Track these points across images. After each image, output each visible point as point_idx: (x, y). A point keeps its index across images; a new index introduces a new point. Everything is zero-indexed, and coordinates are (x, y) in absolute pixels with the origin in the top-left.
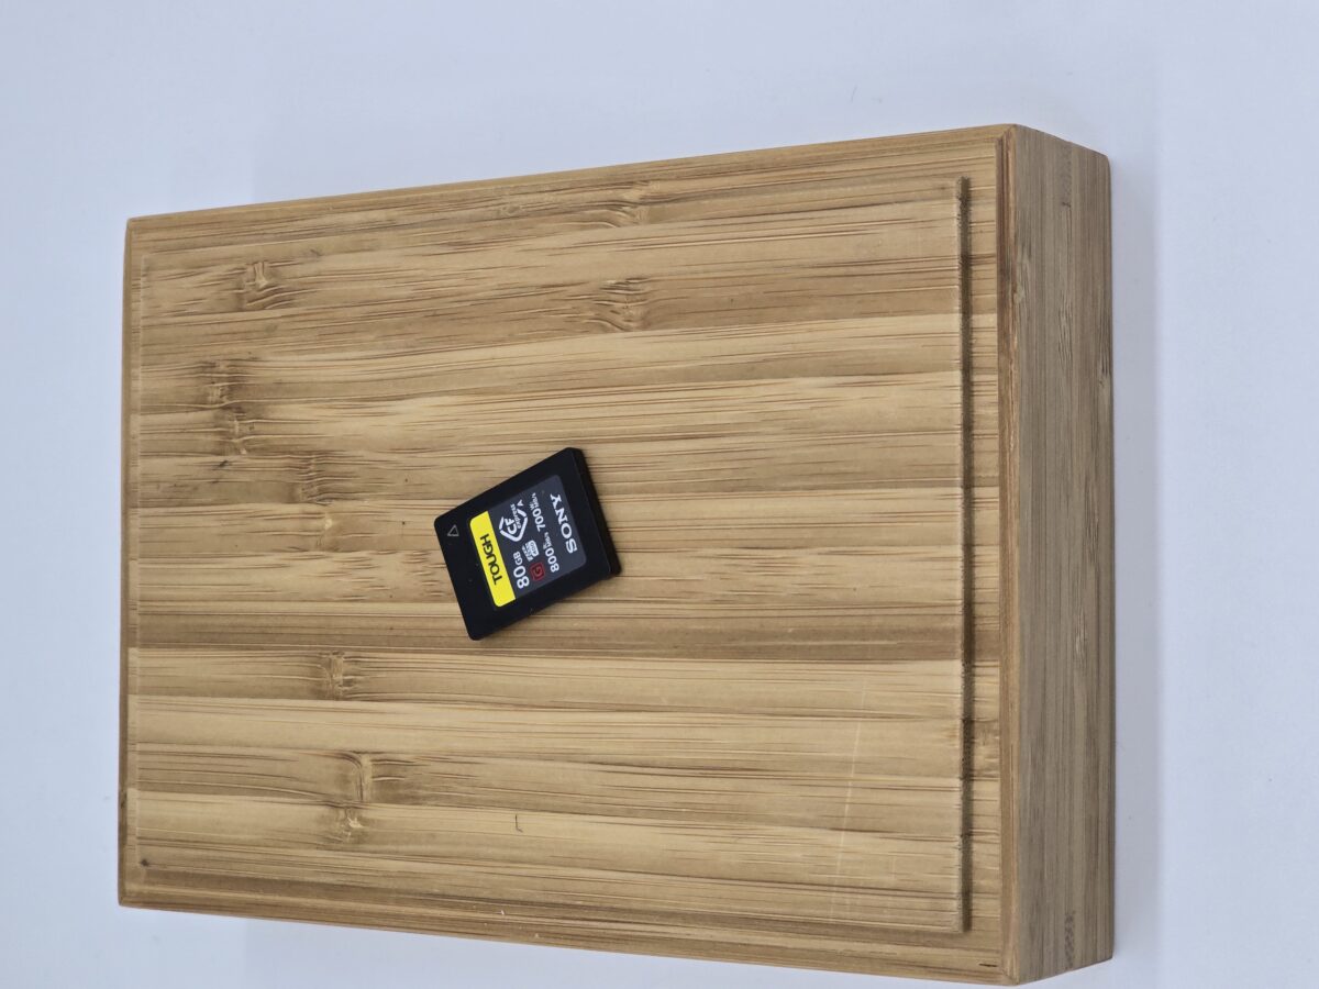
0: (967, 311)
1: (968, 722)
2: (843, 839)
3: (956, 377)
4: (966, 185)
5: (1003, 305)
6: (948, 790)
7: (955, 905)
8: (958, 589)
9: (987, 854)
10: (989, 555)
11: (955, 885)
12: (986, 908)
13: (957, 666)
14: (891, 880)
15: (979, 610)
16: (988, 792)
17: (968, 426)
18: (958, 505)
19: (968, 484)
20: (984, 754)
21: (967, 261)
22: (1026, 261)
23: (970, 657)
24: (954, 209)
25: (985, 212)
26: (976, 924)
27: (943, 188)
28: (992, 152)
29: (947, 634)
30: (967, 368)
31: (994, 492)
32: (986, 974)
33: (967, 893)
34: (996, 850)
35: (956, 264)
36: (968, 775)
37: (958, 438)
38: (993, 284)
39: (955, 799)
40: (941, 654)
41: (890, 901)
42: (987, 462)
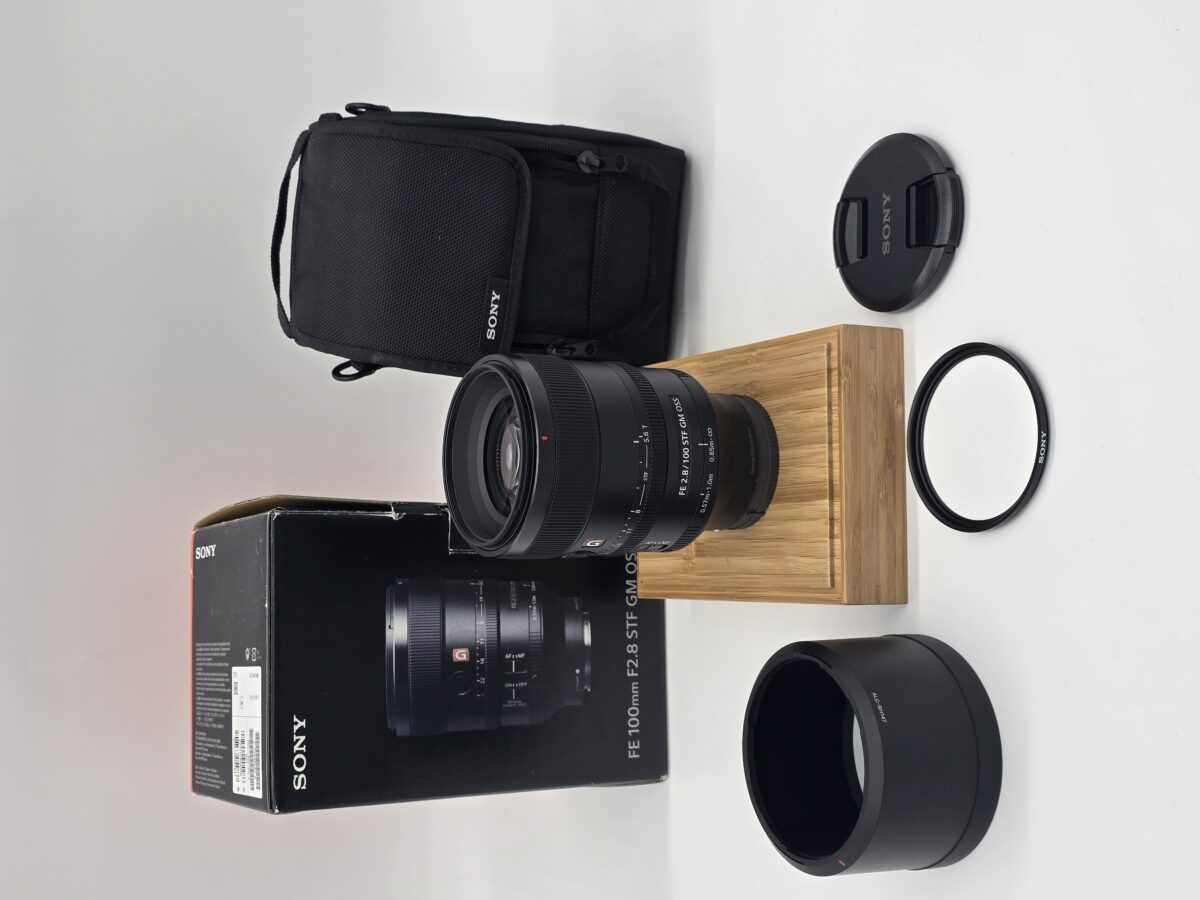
3: (826, 408)
4: (829, 346)
5: (839, 384)
6: (826, 541)
8: (827, 477)
10: (836, 464)
12: (838, 579)
15: (835, 483)
17: (830, 424)
18: (827, 449)
19: (830, 443)
20: (836, 530)
24: (825, 353)
25: (834, 353)
27: (822, 347)
28: (836, 334)
29: (825, 491)
30: (830, 405)
31: (837, 445)
32: (838, 602)
34: (839, 561)
35: (826, 371)
37: (826, 428)
38: (837, 377)
40: (822, 497)
41: (813, 579)
42: (835, 435)
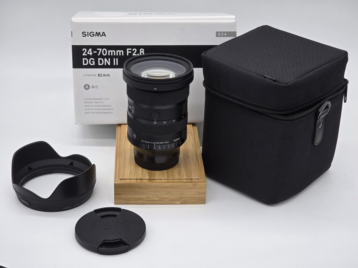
0: (186, 179)
1: (142, 179)
2: (129, 171)
7: (123, 178)
9: (128, 181)
11: (125, 178)
13: (148, 178)
14: (125, 174)
16: (135, 181)
21: (191, 179)
22: (192, 185)
23: (149, 179)
26: (121, 180)
33: (124, 179)
36: (136, 179)
39: (134, 178)
